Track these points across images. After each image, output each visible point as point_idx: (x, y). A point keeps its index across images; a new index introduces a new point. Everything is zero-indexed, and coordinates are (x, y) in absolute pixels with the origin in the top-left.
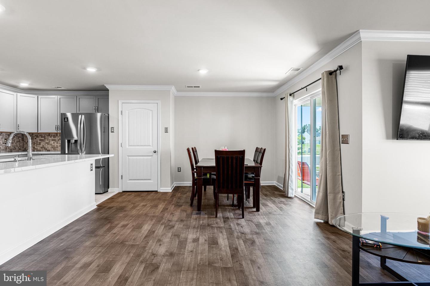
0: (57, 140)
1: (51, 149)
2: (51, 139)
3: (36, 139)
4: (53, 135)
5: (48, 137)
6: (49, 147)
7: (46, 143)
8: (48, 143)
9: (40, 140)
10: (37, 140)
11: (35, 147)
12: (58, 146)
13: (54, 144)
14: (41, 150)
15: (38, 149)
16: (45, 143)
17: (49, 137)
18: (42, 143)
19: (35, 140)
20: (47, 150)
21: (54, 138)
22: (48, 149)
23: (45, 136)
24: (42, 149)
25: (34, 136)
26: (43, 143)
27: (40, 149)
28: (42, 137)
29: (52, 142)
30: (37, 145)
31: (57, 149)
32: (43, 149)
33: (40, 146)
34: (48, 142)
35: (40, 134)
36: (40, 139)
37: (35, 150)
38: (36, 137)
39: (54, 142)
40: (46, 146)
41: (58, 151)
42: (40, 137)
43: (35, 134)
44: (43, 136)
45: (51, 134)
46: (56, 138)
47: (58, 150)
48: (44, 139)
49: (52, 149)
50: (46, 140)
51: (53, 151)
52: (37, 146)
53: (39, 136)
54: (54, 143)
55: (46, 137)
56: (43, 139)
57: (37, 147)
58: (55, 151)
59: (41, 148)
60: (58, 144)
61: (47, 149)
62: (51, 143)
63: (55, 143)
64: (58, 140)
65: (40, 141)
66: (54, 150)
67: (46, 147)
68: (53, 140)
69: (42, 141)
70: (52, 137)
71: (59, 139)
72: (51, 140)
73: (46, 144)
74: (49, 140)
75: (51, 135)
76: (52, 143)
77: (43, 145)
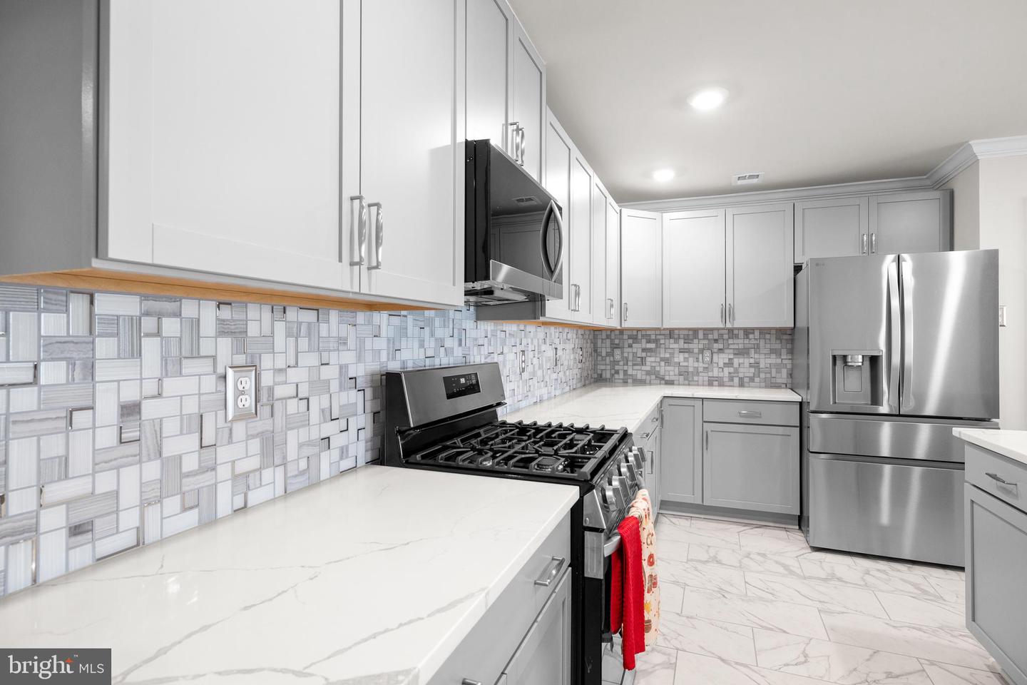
0: (696, 351)
1: (676, 378)
2: (676, 346)
3: (630, 346)
4: (682, 336)
5: (667, 341)
6: (671, 372)
7: (662, 359)
8: (667, 361)
9: (644, 350)
10: (635, 350)
11: (630, 372)
12: (701, 370)
13: (686, 364)
14: (648, 381)
15: (639, 377)
16: (658, 359)
17: (672, 341)
18: (649, 359)
19: (630, 350)
20: (663, 382)
21: (686, 346)
22: (667, 378)
23: (658, 337)
24: (648, 377)
25: (626, 337)
26: (653, 359)
27: (644, 377)
28: (649, 341)
29: (680, 358)
30: (634, 365)
31: (696, 378)
32: (653, 377)
33: (644, 368)
34: (667, 355)
35: (644, 333)
36: (644, 346)
37: (630, 381)
38: (630, 341)
39: (686, 355)
40: (662, 369)
41: (698, 385)
42: (644, 341)
43: (630, 333)
44: (653, 337)
45: (676, 332)
46: (691, 346)
47: (700, 383)
48: (657, 347)
49: (682, 378)
50: (662, 350)
51: (684, 385)
52: (636, 367)
53: (640, 337)
54: (686, 360)
55: (662, 341)
56: (652, 346)
57: (634, 373)
58: (689, 385)
59: (648, 373)
60: (701, 365)
61: (663, 379)
62: (676, 360)
63: (691, 360)
64: (702, 351)
65: (644, 355)
66: (687, 382)
67: (662, 373)
68: (682, 351)
69: (649, 354)
70: (682, 341)
71: (701, 346)
72: (677, 351)
73: (663, 363)
74: (671, 351)
75: (676, 336)
76: (682, 359)
77: (653, 364)
